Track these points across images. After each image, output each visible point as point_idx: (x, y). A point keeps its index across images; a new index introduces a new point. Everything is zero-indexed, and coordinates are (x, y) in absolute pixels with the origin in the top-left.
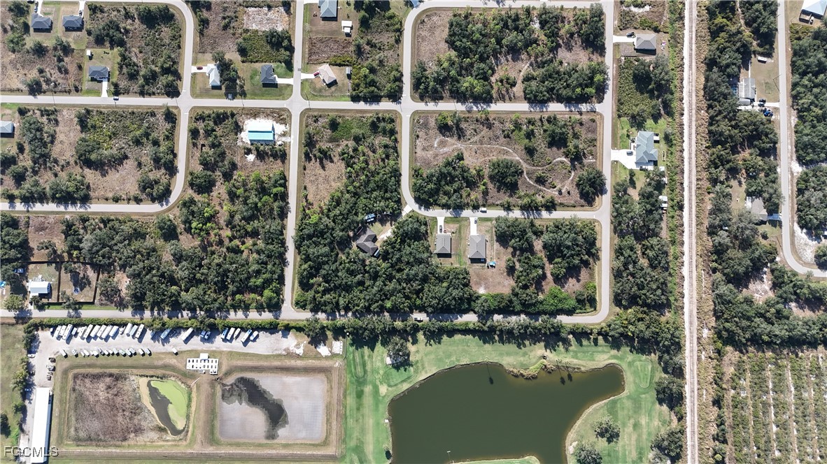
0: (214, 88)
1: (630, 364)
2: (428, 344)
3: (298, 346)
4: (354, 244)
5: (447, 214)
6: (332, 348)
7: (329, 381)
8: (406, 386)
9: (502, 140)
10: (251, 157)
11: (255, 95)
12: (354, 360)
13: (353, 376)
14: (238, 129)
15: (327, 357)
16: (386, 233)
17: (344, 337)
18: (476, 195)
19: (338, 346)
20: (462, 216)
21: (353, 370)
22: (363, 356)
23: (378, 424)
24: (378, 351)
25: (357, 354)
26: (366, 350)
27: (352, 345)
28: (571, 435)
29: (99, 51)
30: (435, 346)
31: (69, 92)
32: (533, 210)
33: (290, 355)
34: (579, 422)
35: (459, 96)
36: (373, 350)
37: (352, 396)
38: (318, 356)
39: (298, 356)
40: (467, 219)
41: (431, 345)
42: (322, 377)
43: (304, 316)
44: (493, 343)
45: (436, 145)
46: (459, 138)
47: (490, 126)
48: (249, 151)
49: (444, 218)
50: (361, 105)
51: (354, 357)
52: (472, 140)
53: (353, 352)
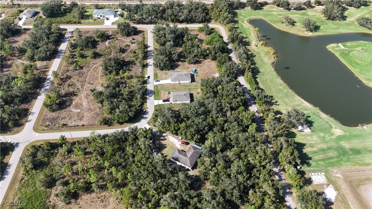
1: (246, 18)
2: (277, 104)
4: (192, 173)
5: (151, 98)
6: (324, 184)
8: (323, 115)
9: (84, 70)
12: (323, 160)
13: (342, 160)
15: (337, 189)
17: (305, 173)
19: (318, 179)
20: (153, 90)
21: (335, 160)
22: (315, 152)
24: (302, 140)
25: (315, 157)
26: (307, 150)
27: (309, 164)
30: (276, 99)
32: (147, 54)
35: (30, 97)
36: (304, 144)
37: (362, 159)
40: (156, 86)
41: (277, 102)
44: (257, 68)
45: (79, 111)
46: (75, 95)
47: (69, 77)
49: (155, 101)
51: (320, 160)
52: (80, 87)
53: (316, 161)
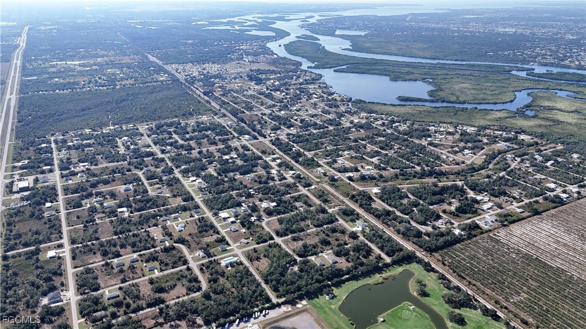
0: (202, 258)
1: (409, 267)
3: (288, 308)
5: (314, 256)
6: (302, 304)
7: (309, 313)
9: (317, 236)
10: (229, 268)
11: (220, 255)
13: (317, 308)
14: (219, 264)
15: (302, 307)
16: (296, 268)
17: (304, 299)
18: (319, 250)
19: (304, 302)
20: (319, 255)
21: (316, 306)
22: (316, 301)
23: (340, 317)
25: (314, 301)
26: (316, 299)
27: (309, 300)
28: (411, 291)
29: (148, 264)
30: (341, 288)
31: (140, 277)
33: (286, 312)
34: (410, 287)
35: (293, 232)
36: (318, 298)
37: (322, 313)
38: (298, 308)
39: (290, 311)
40: (322, 255)
41: (339, 288)
42: (305, 313)
43: (283, 299)
44: (360, 279)
45: (295, 244)
46: (302, 240)
47: (310, 235)
48: (227, 267)
49: (314, 258)
50: (262, 244)
51: (313, 303)
52: (306, 239)
53: (312, 301)
